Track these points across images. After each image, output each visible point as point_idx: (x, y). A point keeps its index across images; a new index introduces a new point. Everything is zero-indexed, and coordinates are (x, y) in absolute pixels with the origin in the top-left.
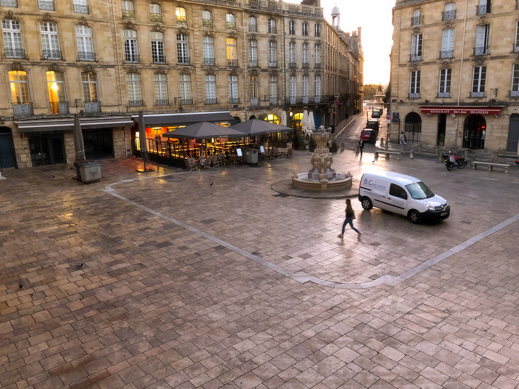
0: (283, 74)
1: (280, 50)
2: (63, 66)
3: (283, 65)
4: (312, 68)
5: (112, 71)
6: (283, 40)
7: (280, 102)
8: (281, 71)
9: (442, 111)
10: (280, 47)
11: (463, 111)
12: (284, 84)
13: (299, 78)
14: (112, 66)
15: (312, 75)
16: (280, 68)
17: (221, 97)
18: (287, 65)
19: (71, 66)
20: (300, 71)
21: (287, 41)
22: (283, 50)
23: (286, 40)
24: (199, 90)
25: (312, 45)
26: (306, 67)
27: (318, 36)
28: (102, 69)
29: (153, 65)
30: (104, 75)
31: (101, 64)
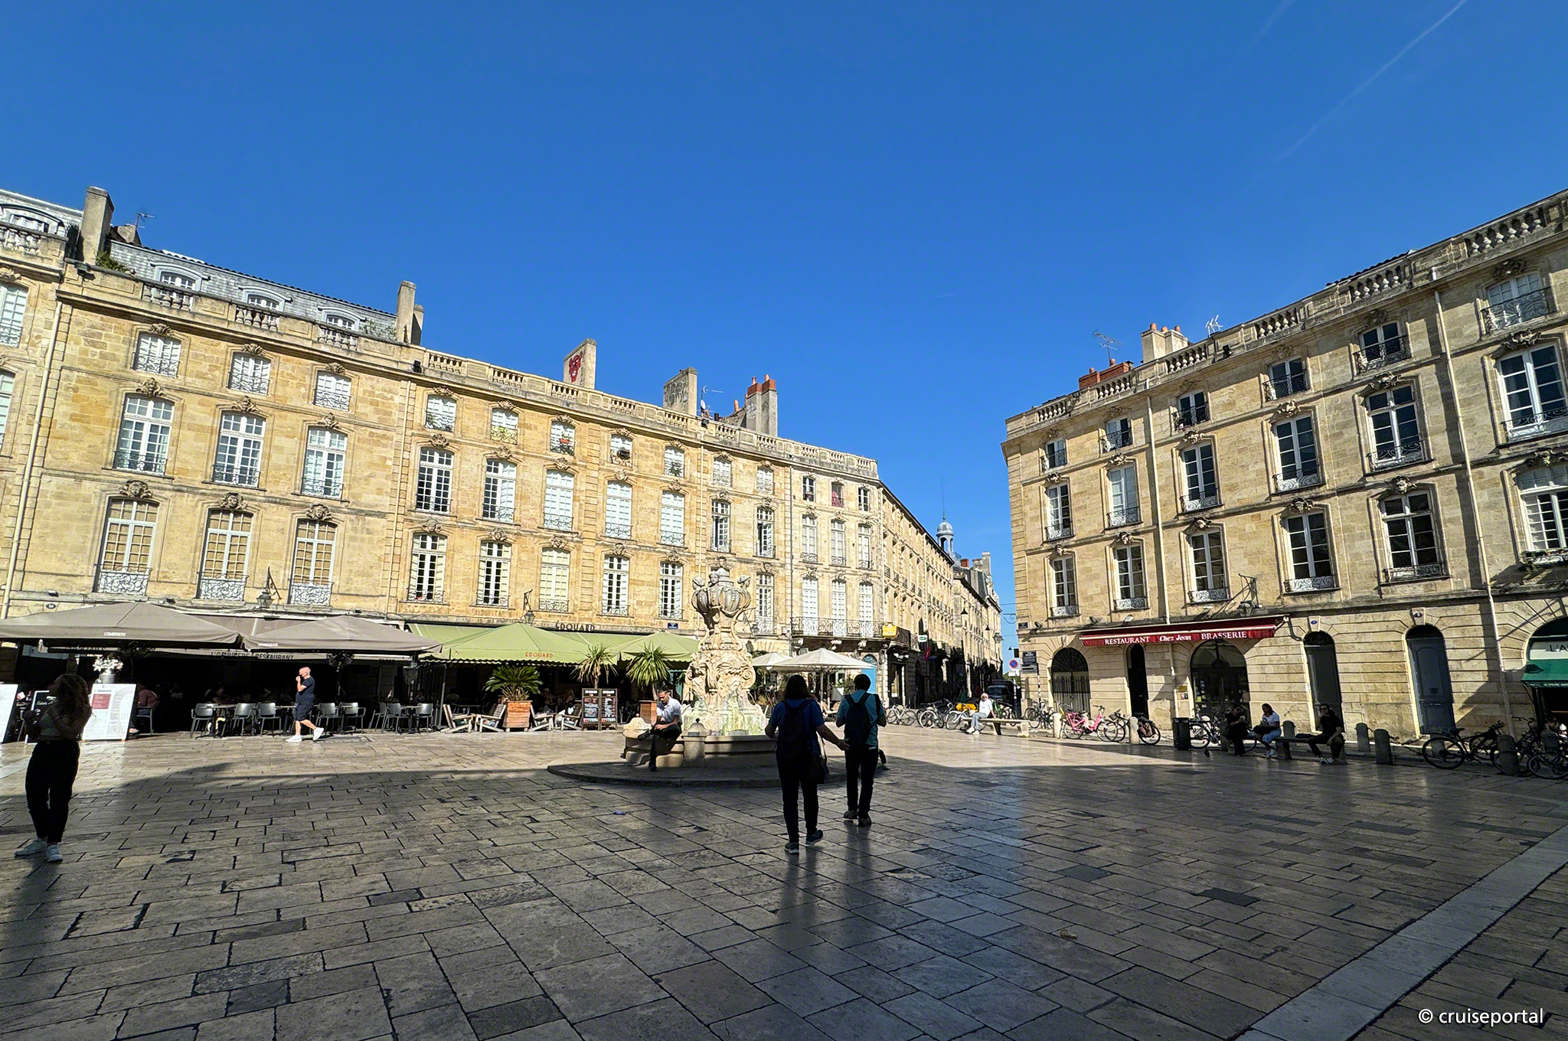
0: (788, 573)
1: (781, 526)
2: (255, 500)
3: (788, 555)
4: (853, 569)
5: (376, 523)
6: (788, 509)
7: (779, 626)
8: (783, 566)
9: (1131, 639)
10: (781, 520)
11: (1181, 635)
12: (789, 591)
13: (825, 583)
14: (381, 515)
15: (854, 581)
16: (782, 560)
17: (639, 603)
18: (796, 556)
19: (275, 503)
20: (827, 570)
21: (798, 513)
22: (788, 526)
23: (794, 508)
24: (587, 584)
25: (852, 524)
26: (840, 564)
27: (866, 510)
28: (353, 517)
29: (480, 523)
30: (355, 529)
31: (354, 507)
